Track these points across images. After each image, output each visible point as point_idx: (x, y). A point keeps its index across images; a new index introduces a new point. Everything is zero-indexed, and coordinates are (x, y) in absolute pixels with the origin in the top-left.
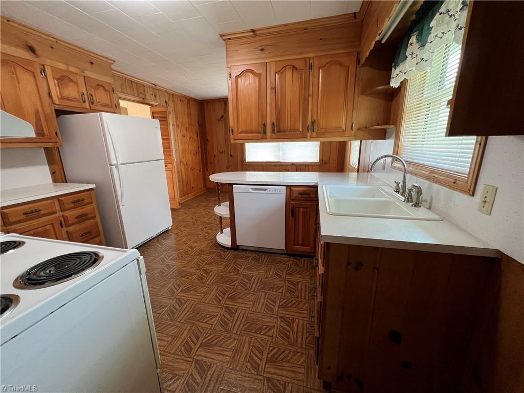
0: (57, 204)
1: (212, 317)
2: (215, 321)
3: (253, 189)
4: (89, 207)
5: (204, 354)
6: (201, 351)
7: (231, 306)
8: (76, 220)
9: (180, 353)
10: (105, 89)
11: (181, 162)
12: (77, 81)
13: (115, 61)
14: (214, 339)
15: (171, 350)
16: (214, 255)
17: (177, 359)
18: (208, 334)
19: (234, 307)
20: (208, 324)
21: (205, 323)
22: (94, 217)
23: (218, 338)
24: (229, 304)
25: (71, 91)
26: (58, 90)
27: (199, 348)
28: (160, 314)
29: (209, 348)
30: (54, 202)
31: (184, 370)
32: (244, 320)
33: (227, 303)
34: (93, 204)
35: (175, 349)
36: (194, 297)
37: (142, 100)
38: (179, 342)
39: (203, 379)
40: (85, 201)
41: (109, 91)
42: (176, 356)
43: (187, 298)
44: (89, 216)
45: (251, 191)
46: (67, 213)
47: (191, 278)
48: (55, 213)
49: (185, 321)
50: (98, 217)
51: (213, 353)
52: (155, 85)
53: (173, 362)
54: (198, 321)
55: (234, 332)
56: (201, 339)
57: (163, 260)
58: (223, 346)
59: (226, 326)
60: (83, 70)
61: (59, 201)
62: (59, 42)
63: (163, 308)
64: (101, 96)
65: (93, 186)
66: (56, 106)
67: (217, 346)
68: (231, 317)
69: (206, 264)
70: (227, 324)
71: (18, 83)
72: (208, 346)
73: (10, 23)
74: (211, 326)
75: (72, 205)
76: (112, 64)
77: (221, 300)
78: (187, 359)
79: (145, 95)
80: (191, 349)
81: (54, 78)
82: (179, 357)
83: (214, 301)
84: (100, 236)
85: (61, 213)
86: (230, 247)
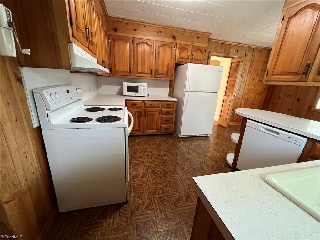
0: (161, 103)
1: (177, 191)
2: (176, 194)
3: (266, 129)
4: (172, 109)
5: (156, 201)
6: (157, 199)
7: (192, 197)
8: (165, 113)
9: (151, 191)
10: (201, 51)
11: (243, 97)
12: (188, 49)
13: (211, 34)
14: (166, 201)
15: (150, 186)
16: (217, 163)
17: (148, 191)
18: (167, 197)
19: (192, 198)
20: (172, 192)
21: (172, 190)
22: (173, 114)
23: (168, 203)
24: (192, 195)
25: (184, 55)
26: (179, 54)
27: (157, 197)
28: (163, 169)
29: (160, 202)
30: (160, 103)
31: (144, 198)
32: (188, 210)
33: (192, 193)
34: (174, 108)
35: (151, 187)
36: (182, 175)
37: (226, 55)
38: (155, 187)
39: (145, 210)
40: (171, 106)
41: (203, 52)
42: (149, 190)
43: (179, 173)
44: (170, 113)
45: (262, 129)
46: (163, 109)
47: (191, 166)
48: (159, 107)
49: (167, 181)
50: (174, 115)
51: (159, 206)
52: (240, 44)
53: (146, 191)
54: (171, 186)
55: (177, 210)
56: (162, 195)
57: (189, 149)
58: (165, 208)
59: (177, 203)
60: (193, 42)
61: (162, 103)
62: (185, 31)
63: (166, 168)
64: (197, 55)
65: (176, 100)
66: (176, 62)
67: (163, 205)
68: (185, 201)
69: (206, 165)
70: (179, 202)
71: (166, 53)
72: (161, 201)
73: (170, 28)
74: (172, 194)
75: (166, 106)
76: (210, 35)
77: (190, 188)
78: (150, 196)
79: (229, 52)
80: (155, 194)
81: (179, 49)
82: (149, 192)
83: (188, 185)
84: (172, 123)
85: (161, 108)
86: (231, 166)
